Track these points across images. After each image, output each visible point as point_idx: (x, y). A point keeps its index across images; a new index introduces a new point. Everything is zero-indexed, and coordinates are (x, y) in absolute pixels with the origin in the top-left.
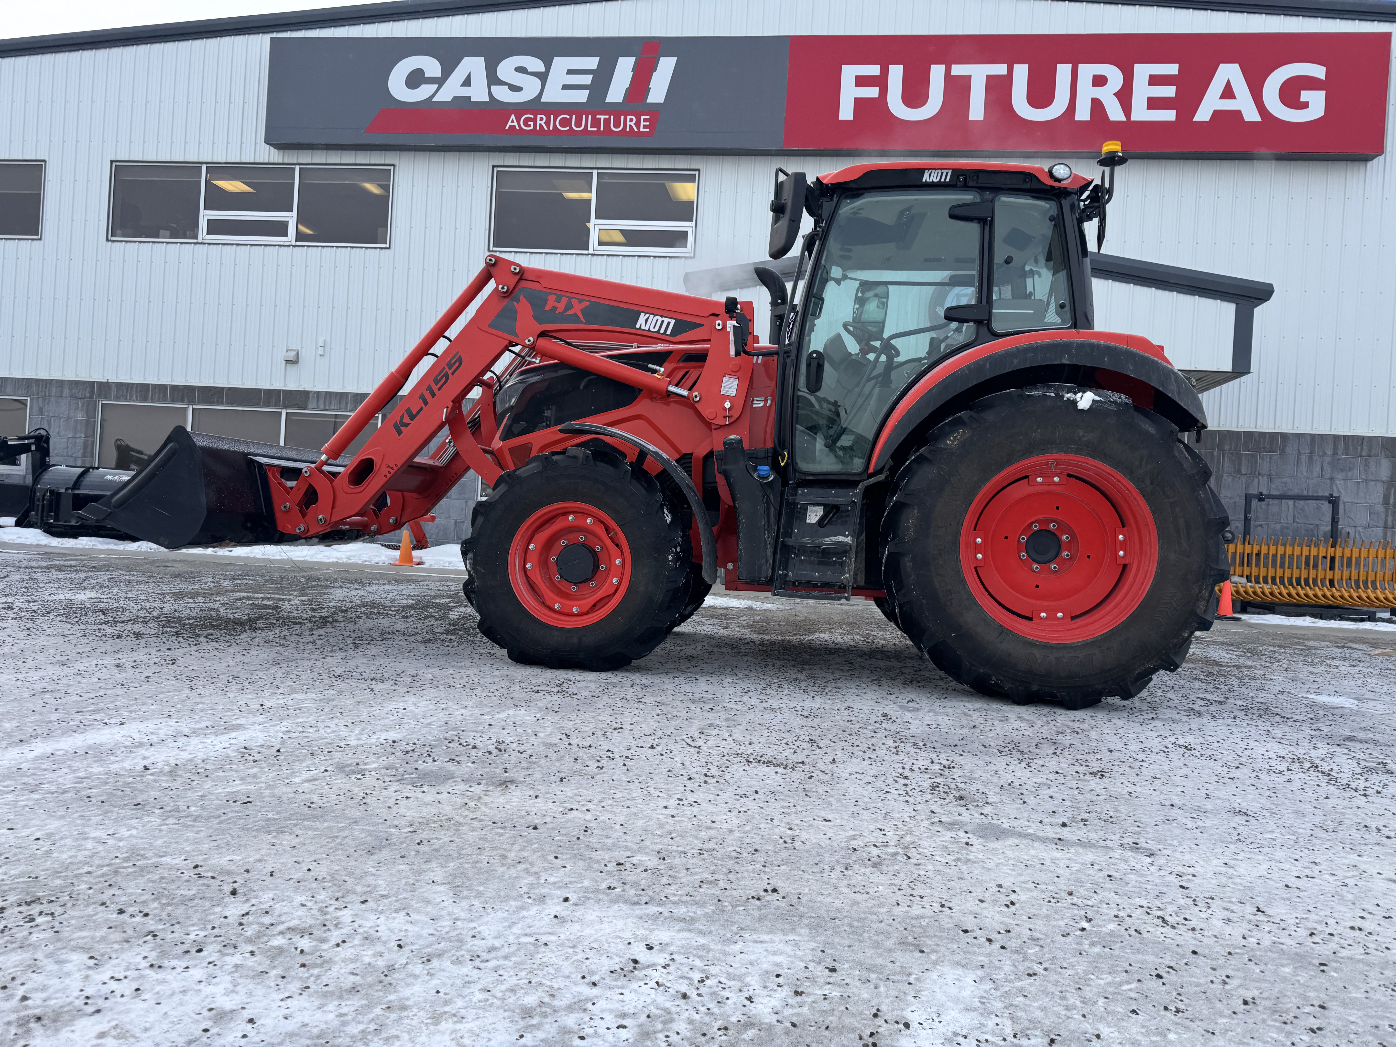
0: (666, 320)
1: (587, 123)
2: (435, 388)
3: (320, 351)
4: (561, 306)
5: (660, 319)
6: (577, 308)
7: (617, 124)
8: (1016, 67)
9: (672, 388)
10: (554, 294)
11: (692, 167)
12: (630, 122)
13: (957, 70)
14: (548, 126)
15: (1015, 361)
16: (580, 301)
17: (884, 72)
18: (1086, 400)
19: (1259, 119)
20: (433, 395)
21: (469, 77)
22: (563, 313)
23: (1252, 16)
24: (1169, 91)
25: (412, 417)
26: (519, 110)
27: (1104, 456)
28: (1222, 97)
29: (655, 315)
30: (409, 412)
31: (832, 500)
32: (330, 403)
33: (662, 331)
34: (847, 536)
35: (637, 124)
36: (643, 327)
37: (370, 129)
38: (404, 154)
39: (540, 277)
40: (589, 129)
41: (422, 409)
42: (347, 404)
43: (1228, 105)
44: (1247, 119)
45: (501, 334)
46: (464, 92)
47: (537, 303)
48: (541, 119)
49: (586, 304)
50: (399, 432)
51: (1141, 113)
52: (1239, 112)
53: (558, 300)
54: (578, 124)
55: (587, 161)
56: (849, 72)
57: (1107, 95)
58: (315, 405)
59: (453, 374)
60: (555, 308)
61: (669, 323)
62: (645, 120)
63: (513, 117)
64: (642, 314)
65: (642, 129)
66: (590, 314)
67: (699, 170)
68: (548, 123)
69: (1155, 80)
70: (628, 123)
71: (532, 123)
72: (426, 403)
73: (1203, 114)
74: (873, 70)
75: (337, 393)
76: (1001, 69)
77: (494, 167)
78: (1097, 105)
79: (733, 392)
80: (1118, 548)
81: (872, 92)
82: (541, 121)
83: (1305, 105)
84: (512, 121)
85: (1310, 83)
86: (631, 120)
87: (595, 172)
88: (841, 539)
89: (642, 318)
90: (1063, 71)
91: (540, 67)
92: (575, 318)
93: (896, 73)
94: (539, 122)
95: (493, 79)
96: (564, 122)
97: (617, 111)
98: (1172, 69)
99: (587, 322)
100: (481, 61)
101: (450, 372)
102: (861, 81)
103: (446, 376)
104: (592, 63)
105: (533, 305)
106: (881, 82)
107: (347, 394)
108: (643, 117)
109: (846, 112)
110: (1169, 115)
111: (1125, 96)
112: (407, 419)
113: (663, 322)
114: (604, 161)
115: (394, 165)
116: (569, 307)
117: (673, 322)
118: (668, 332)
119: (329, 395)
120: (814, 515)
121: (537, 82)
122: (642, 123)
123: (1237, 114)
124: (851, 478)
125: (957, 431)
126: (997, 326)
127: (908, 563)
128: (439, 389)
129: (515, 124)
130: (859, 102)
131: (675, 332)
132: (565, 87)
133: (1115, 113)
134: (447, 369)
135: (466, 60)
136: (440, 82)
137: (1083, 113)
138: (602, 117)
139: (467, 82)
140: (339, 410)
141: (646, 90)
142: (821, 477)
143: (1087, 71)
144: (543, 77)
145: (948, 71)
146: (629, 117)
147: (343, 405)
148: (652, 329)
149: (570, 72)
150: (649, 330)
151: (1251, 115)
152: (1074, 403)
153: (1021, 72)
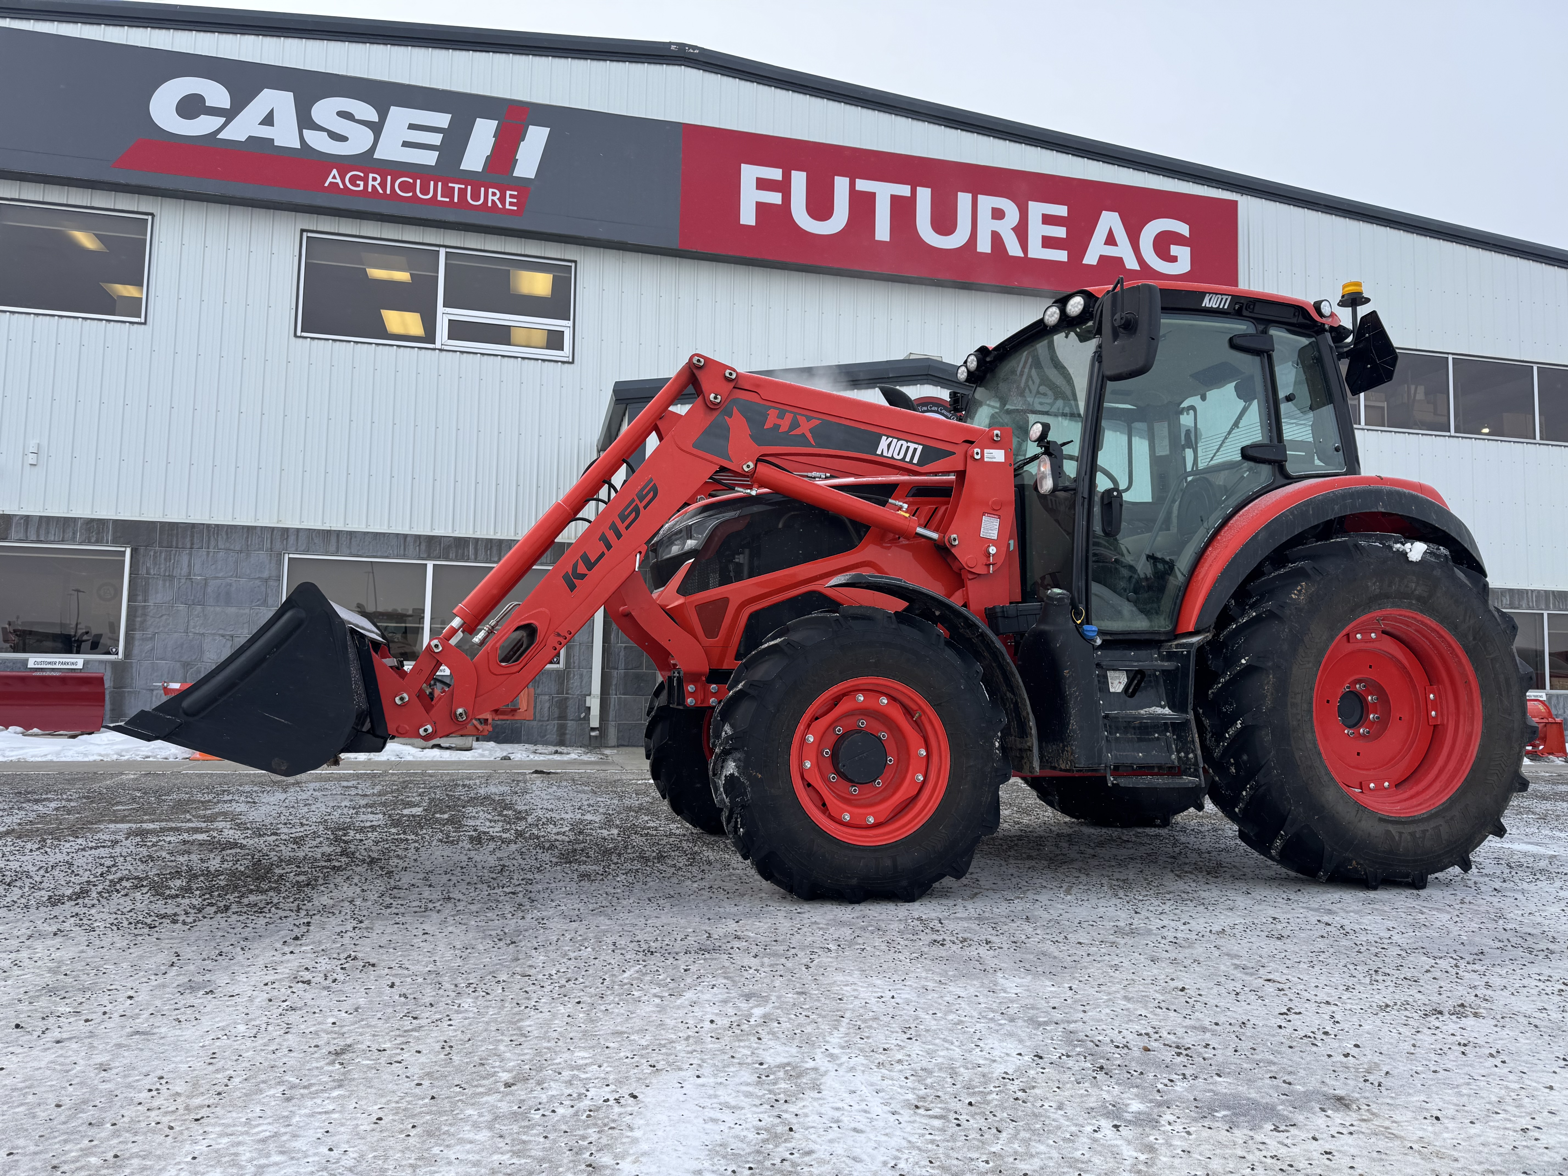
0: (912, 446)
1: (435, 190)
2: (621, 527)
3: (32, 459)
4: (785, 424)
5: (905, 444)
6: (805, 427)
7: (476, 197)
8: (920, 190)
9: (920, 530)
10: (775, 408)
11: (567, 258)
12: (493, 196)
13: (863, 185)
14: (384, 189)
15: (1336, 507)
16: (809, 419)
17: (787, 177)
18: (1416, 550)
19: (1138, 268)
20: (619, 536)
21: (270, 115)
22: (787, 432)
23: (1121, 169)
24: (1060, 232)
25: (590, 566)
26: (344, 164)
27: (1432, 611)
28: (1107, 243)
29: (899, 439)
30: (585, 558)
31: (1136, 666)
32: (47, 533)
33: (908, 459)
34: (1163, 707)
35: (502, 199)
36: (885, 454)
37: (123, 162)
38: (168, 201)
39: (758, 386)
40: (439, 198)
41: (603, 554)
42: (74, 533)
43: (1110, 251)
44: (1128, 267)
45: (708, 456)
46: (265, 132)
47: (755, 419)
48: (374, 179)
49: (816, 422)
50: (572, 587)
51: (1036, 251)
52: (1121, 259)
53: (781, 416)
54: (425, 191)
55: (431, 237)
56: (750, 173)
57: (1006, 228)
58: (21, 535)
59: (645, 508)
60: (777, 427)
61: (915, 450)
62: (511, 196)
63: (335, 172)
64: (884, 438)
65: (508, 207)
66: (822, 435)
67: (575, 262)
68: (383, 185)
69: (1048, 220)
70: (490, 197)
71: (362, 183)
72: (609, 547)
73: (1091, 258)
74: (776, 174)
75: (58, 519)
76: (904, 190)
77: (302, 231)
78: (996, 238)
79: (994, 535)
80: (1430, 707)
81: (775, 198)
82: (374, 181)
83: (1174, 259)
84: (334, 177)
85: (1177, 239)
86: (494, 194)
87: (442, 252)
88: (1159, 710)
89: (884, 442)
90: (964, 200)
91: (372, 115)
92: (802, 440)
93: (799, 180)
94: (371, 183)
95: (305, 121)
96: (404, 187)
97: (474, 180)
98: (1061, 211)
99: (819, 445)
100: (288, 97)
101: (641, 506)
102: (763, 184)
103: (637, 511)
104: (443, 120)
105: (748, 420)
106: (783, 187)
107: (75, 520)
108: (508, 193)
109: (748, 217)
110: (1061, 256)
111: (1021, 231)
112: (582, 569)
113: (908, 448)
114: (453, 239)
115: (152, 215)
116: (795, 425)
117: (920, 448)
118: (915, 461)
119: (46, 522)
120: (1117, 683)
121: (369, 135)
122: (508, 200)
123: (1119, 261)
124: (1157, 638)
125: (1298, 584)
126: (1291, 468)
127: (1266, 736)
128: (627, 528)
129: (338, 180)
130: (761, 207)
131: (923, 461)
132: (406, 144)
133: (1014, 249)
134: (637, 501)
135: (266, 93)
136: (229, 115)
137: (984, 246)
138: (457, 186)
139: (268, 120)
140: (63, 541)
141: (512, 162)
142: (1121, 637)
143: (987, 203)
144: (377, 128)
145: (852, 185)
146: (491, 190)
147: (69, 534)
148: (896, 456)
149: (412, 127)
150: (892, 457)
151: (1132, 264)
152: (1404, 554)
153: (924, 195)
